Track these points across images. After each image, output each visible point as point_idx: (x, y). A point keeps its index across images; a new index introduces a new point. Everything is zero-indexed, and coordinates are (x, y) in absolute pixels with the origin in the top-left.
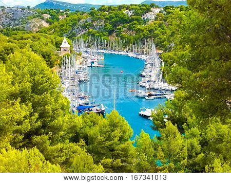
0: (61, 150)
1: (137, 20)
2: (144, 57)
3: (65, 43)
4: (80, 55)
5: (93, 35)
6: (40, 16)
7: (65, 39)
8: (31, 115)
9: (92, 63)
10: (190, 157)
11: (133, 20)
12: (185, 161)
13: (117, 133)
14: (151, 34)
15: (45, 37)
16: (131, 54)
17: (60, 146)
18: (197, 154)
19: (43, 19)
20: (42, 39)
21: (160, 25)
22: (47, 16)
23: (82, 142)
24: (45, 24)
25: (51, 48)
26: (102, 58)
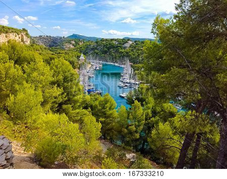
0: (78, 113)
1: (120, 47)
2: (123, 66)
3: (82, 57)
4: (90, 63)
5: (97, 54)
6: (69, 42)
7: (82, 55)
8: (63, 94)
9: (96, 68)
10: (146, 119)
11: (118, 46)
12: (144, 121)
13: (108, 105)
14: (127, 55)
15: (72, 53)
16: (116, 64)
17: (77, 111)
18: (150, 118)
19: (71, 43)
20: (70, 54)
21: (132, 50)
22: (73, 42)
23: (90, 109)
24: (72, 47)
25: (74, 59)
26: (101, 66)
